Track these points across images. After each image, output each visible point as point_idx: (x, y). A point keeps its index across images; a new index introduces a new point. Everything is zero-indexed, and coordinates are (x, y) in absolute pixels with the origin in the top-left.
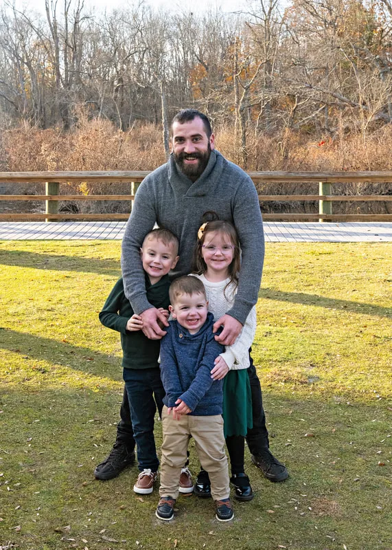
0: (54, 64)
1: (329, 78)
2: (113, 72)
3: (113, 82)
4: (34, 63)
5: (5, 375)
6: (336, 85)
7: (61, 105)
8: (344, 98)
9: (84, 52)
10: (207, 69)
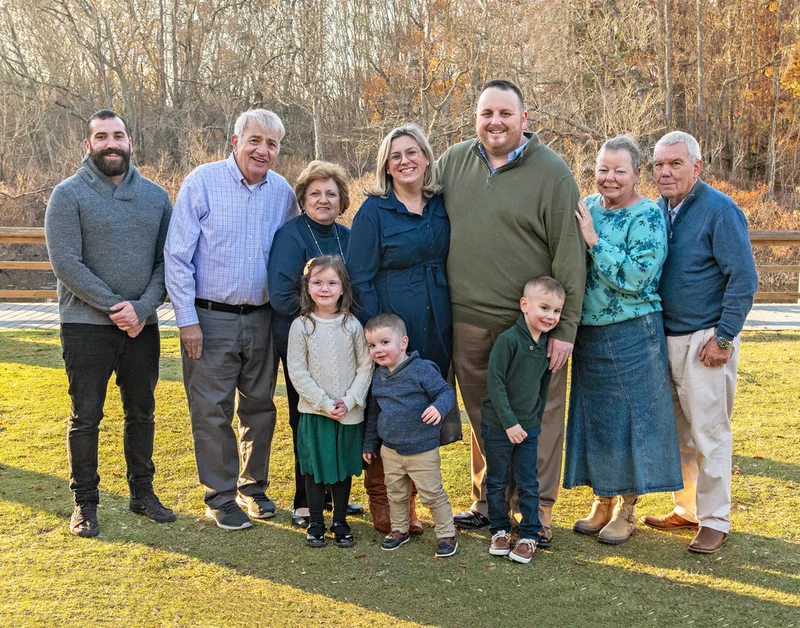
0: (158, 70)
1: (564, 97)
2: (248, 83)
3: (248, 98)
4: (127, 68)
5: (12, 524)
6: (575, 108)
7: (168, 131)
8: (585, 126)
9: (205, 53)
10: (388, 80)
